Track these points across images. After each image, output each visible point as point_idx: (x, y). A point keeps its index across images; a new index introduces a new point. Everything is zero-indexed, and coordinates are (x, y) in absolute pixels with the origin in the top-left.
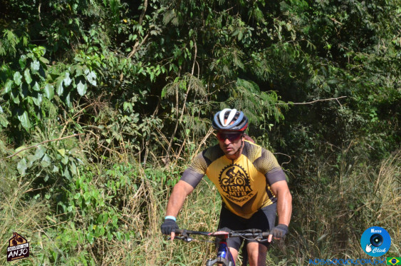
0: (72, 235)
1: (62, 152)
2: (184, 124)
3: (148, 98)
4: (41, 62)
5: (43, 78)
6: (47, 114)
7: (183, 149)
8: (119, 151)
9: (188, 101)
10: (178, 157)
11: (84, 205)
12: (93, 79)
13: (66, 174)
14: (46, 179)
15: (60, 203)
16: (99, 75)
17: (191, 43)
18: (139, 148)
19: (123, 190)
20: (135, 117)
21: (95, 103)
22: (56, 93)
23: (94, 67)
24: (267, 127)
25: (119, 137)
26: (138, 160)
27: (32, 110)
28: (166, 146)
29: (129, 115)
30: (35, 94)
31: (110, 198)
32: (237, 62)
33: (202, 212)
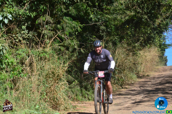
0: (4, 76)
2: (45, 34)
3: (31, 24)
7: (45, 43)
8: (21, 44)
9: (46, 25)
10: (43, 45)
12: (11, 17)
13: (2, 53)
16: (13, 16)
18: (28, 43)
19: (23, 59)
20: (26, 31)
21: (11, 26)
23: (11, 13)
24: (75, 34)
25: (21, 39)
26: (28, 47)
28: (39, 42)
29: (24, 30)
32: (63, 10)
33: (52, 66)
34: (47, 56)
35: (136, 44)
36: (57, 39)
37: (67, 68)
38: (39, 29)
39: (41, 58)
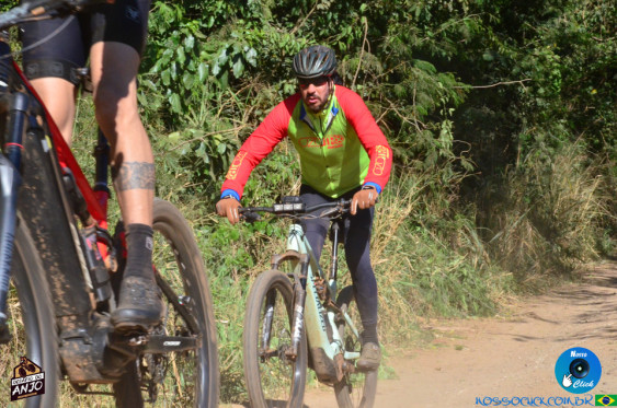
4: (196, 39)
6: (200, 96)
9: (356, 84)
12: (253, 58)
16: (259, 53)
17: (363, 20)
21: (252, 85)
22: (210, 73)
23: (254, 43)
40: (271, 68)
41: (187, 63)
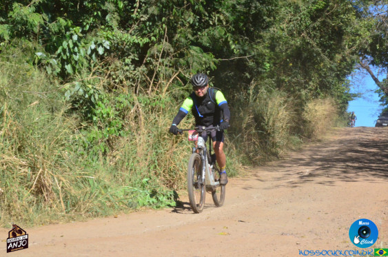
0: (96, 133)
1: (90, 86)
2: (160, 71)
4: (78, 36)
5: (79, 44)
6: (82, 65)
7: (159, 85)
8: (123, 86)
9: (162, 57)
10: (156, 89)
11: (103, 118)
12: (108, 45)
13: (92, 99)
14: (81, 101)
15: (89, 116)
16: (112, 43)
17: (164, 25)
20: (132, 67)
22: (87, 53)
23: (108, 39)
24: (206, 73)
25: (122, 77)
26: (133, 91)
27: (73, 62)
28: (150, 84)
29: (128, 66)
30: (75, 54)
31: (117, 113)
32: (190, 36)
34: (161, 105)
35: (303, 92)
36: (177, 80)
37: (191, 125)
38: (151, 63)
39: (153, 108)
40: (118, 51)
41: (73, 48)
